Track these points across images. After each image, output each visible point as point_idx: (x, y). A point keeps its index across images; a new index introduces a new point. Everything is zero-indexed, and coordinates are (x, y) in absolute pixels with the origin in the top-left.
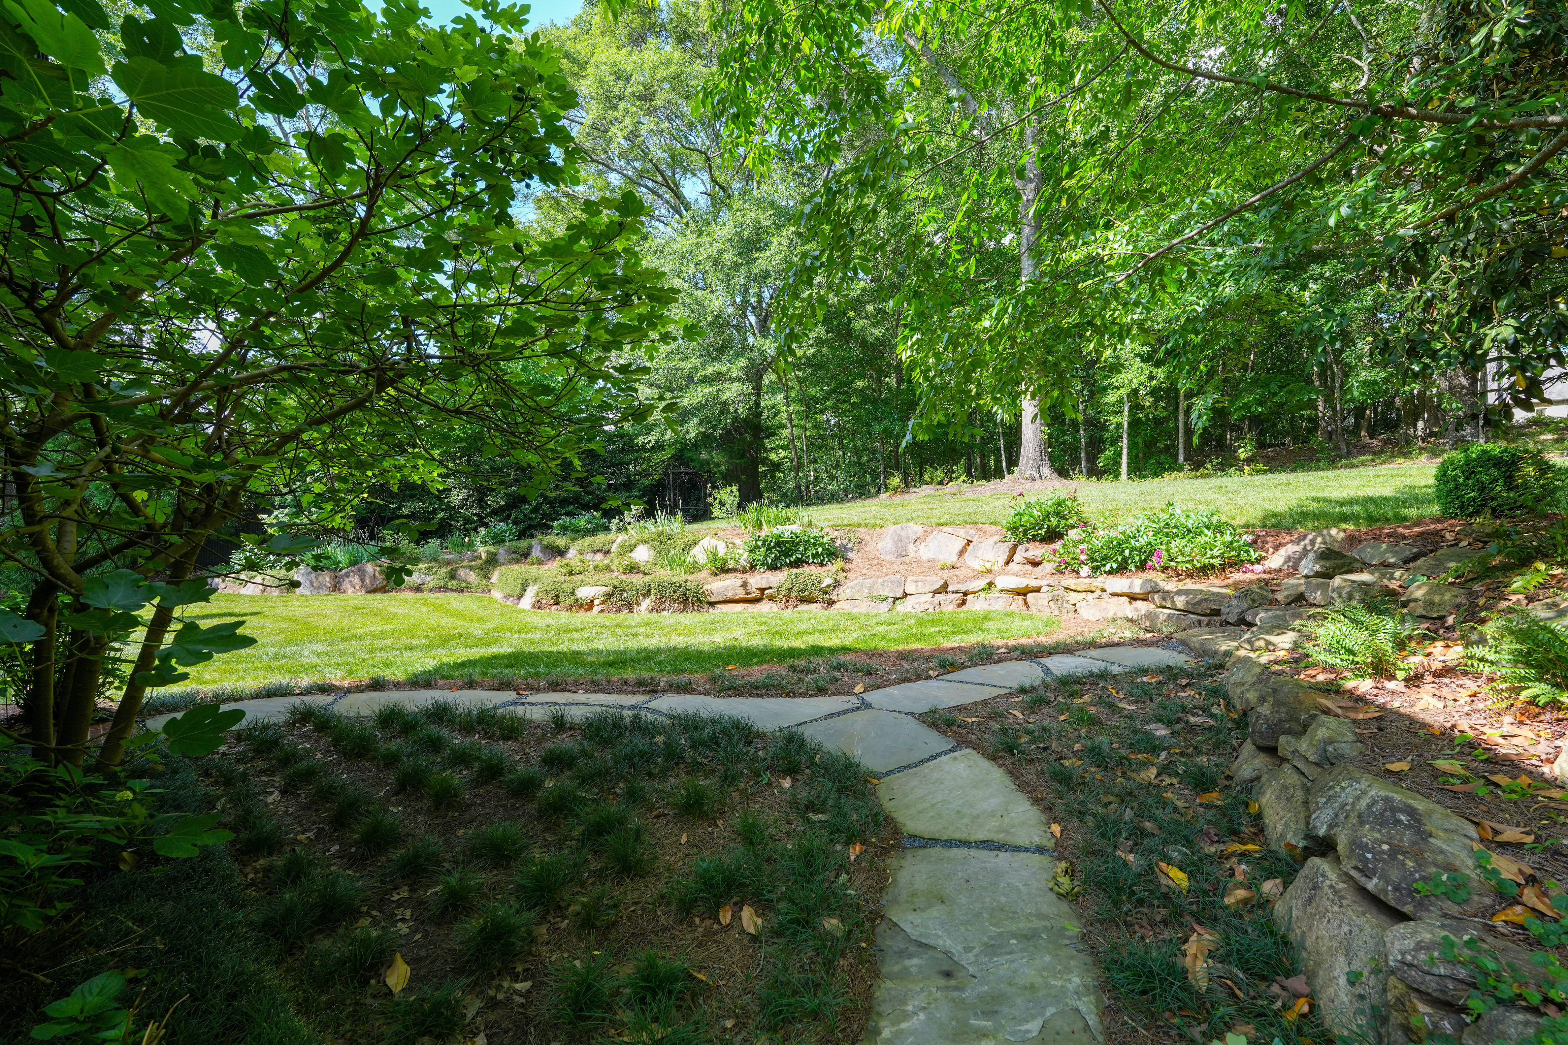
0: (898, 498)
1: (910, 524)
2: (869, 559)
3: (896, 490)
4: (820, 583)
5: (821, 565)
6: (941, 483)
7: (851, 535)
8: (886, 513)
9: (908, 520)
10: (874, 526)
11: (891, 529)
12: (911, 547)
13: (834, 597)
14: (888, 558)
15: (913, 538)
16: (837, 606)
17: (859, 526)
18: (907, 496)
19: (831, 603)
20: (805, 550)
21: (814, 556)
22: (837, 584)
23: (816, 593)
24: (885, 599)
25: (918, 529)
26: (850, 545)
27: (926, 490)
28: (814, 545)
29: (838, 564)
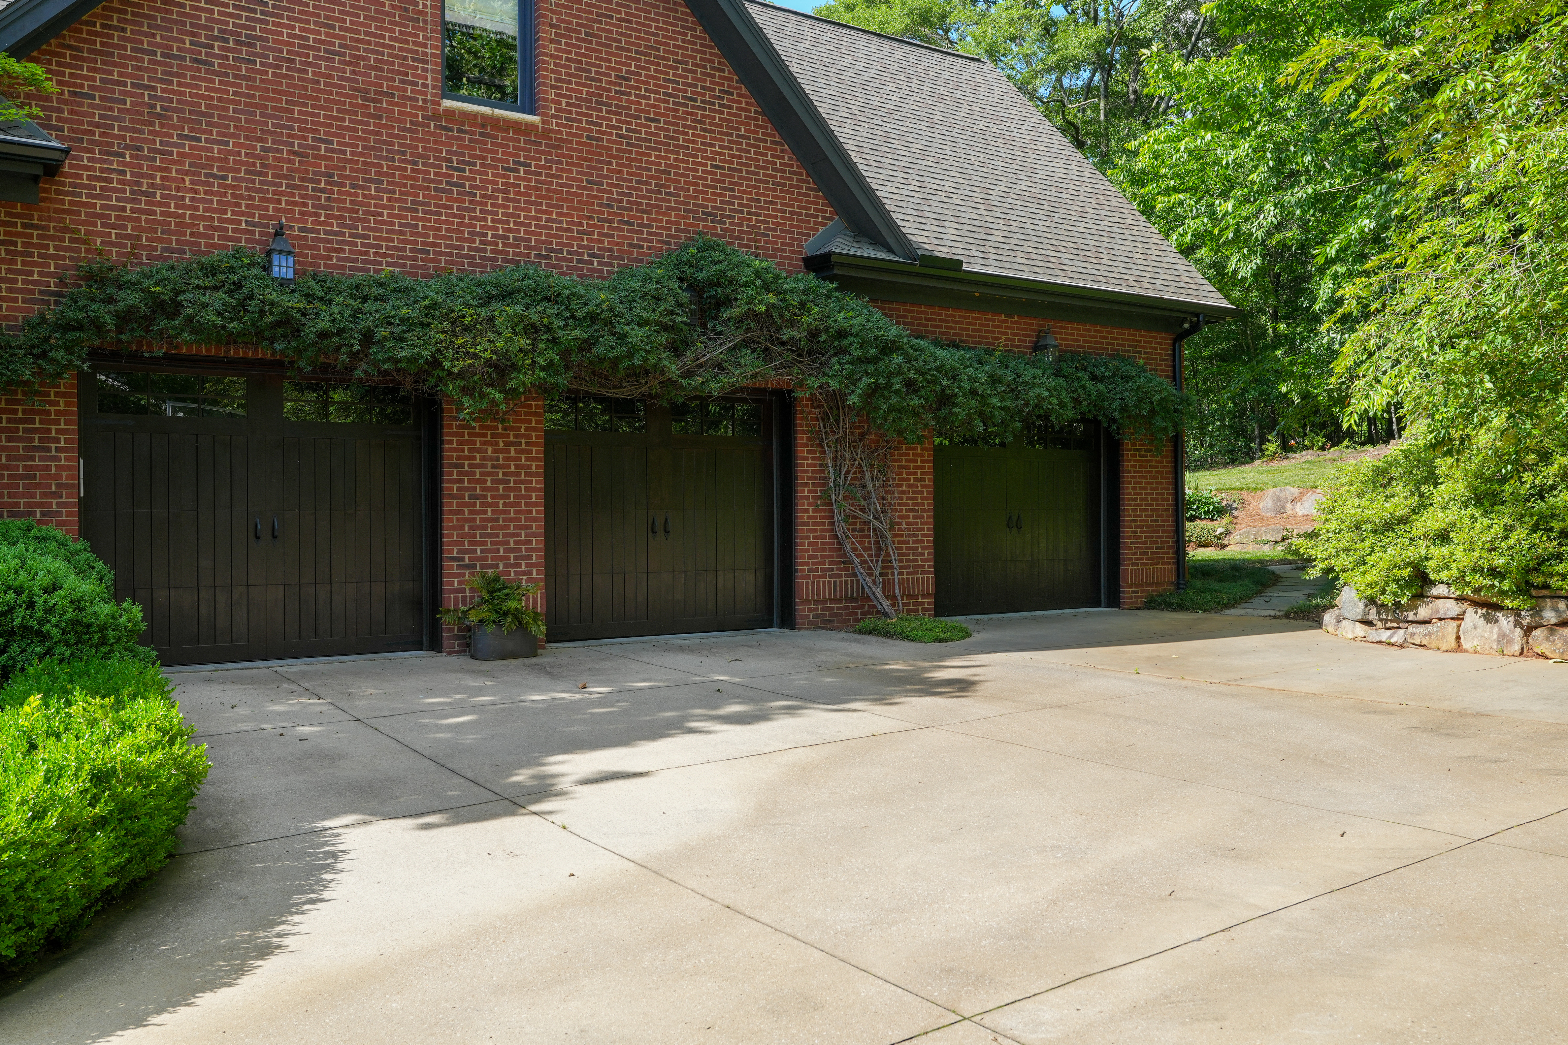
0: (1276, 464)
1: (1288, 487)
2: (1252, 516)
3: (1273, 457)
4: (1215, 531)
5: (1212, 520)
6: (1323, 448)
7: (1235, 496)
8: (1266, 478)
9: (1286, 484)
10: (1255, 489)
11: (1271, 491)
12: (1289, 506)
13: (1226, 542)
14: (1268, 515)
15: (1290, 498)
16: (1229, 548)
17: (1242, 489)
18: (1286, 462)
19: (1224, 546)
20: (1198, 507)
21: (1206, 513)
22: (1228, 533)
23: (1211, 538)
24: (1267, 542)
25: (1296, 491)
26: (1235, 505)
27: (1306, 456)
28: (1206, 503)
29: (1226, 519)
